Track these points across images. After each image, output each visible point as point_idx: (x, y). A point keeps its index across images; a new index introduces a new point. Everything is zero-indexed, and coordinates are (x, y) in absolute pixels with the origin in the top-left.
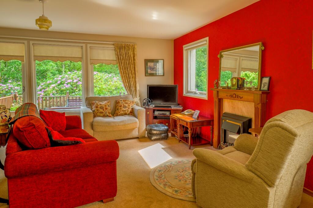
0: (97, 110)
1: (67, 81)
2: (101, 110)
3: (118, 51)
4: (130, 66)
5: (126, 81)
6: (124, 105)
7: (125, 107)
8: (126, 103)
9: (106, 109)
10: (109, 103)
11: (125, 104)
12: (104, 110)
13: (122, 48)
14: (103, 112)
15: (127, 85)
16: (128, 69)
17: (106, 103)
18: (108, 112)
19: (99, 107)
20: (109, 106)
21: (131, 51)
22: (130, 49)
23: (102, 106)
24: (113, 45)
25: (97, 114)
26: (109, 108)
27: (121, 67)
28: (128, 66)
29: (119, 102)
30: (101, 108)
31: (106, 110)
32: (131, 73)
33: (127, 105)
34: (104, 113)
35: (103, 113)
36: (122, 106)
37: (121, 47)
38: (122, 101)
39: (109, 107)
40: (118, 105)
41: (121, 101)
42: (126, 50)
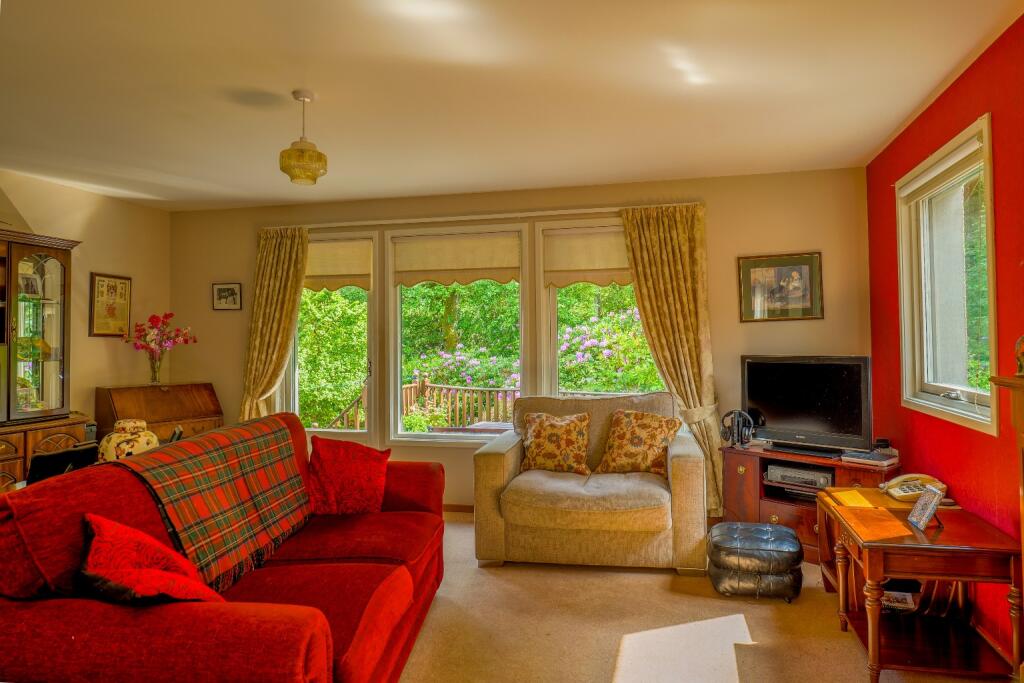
0: (539, 446)
1: (583, 344)
2: (550, 447)
3: (635, 235)
4: (678, 285)
5: (664, 341)
6: (633, 433)
7: (636, 441)
8: (644, 427)
9: (569, 442)
10: (585, 423)
11: (637, 430)
12: (559, 447)
13: (648, 223)
14: (557, 452)
15: (664, 357)
16: (671, 299)
17: (573, 422)
18: (572, 454)
19: (543, 434)
20: (580, 433)
21: (680, 231)
22: (679, 225)
23: (555, 431)
24: (619, 214)
25: (534, 459)
26: (582, 441)
27: (645, 291)
28: (669, 286)
29: (618, 422)
30: (550, 438)
31: (568, 446)
32: (682, 311)
33: (643, 434)
34: (560, 458)
35: (555, 456)
36: (628, 436)
37: (645, 221)
38: (632, 418)
39: (580, 438)
40: (614, 433)
41: (628, 415)
42: (661, 230)
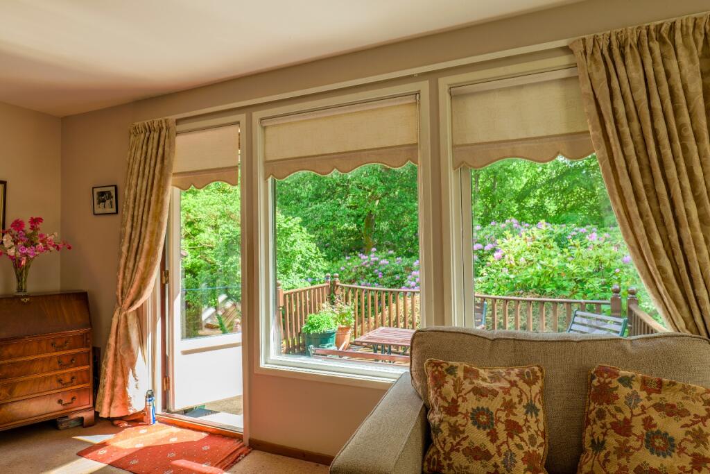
0: (455, 431)
2: (478, 437)
3: (600, 75)
4: (685, 149)
5: (658, 242)
6: (648, 423)
7: (659, 442)
8: (671, 411)
9: (513, 429)
10: (536, 388)
11: (658, 419)
12: (493, 436)
13: (623, 56)
14: (492, 448)
15: (660, 268)
16: (672, 172)
17: (513, 384)
18: (520, 454)
19: (464, 407)
20: (531, 408)
21: (684, 60)
22: (681, 50)
23: (484, 403)
24: (567, 50)
25: (447, 457)
26: (536, 425)
27: (620, 162)
28: (667, 152)
29: (605, 394)
30: (476, 415)
31: (510, 435)
32: (694, 190)
33: (674, 428)
34: (498, 460)
35: (487, 456)
36: (638, 428)
37: (616, 52)
38: (637, 386)
39: (532, 420)
40: (601, 414)
41: (626, 381)
42: (648, 61)
